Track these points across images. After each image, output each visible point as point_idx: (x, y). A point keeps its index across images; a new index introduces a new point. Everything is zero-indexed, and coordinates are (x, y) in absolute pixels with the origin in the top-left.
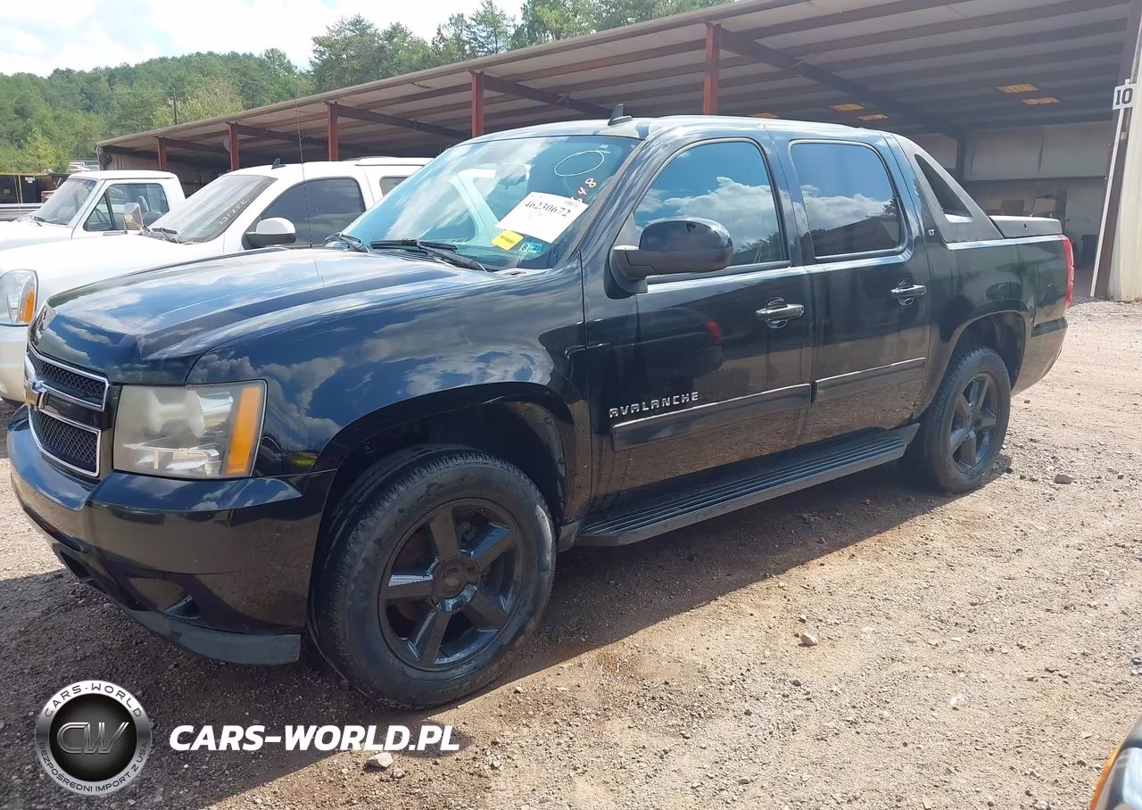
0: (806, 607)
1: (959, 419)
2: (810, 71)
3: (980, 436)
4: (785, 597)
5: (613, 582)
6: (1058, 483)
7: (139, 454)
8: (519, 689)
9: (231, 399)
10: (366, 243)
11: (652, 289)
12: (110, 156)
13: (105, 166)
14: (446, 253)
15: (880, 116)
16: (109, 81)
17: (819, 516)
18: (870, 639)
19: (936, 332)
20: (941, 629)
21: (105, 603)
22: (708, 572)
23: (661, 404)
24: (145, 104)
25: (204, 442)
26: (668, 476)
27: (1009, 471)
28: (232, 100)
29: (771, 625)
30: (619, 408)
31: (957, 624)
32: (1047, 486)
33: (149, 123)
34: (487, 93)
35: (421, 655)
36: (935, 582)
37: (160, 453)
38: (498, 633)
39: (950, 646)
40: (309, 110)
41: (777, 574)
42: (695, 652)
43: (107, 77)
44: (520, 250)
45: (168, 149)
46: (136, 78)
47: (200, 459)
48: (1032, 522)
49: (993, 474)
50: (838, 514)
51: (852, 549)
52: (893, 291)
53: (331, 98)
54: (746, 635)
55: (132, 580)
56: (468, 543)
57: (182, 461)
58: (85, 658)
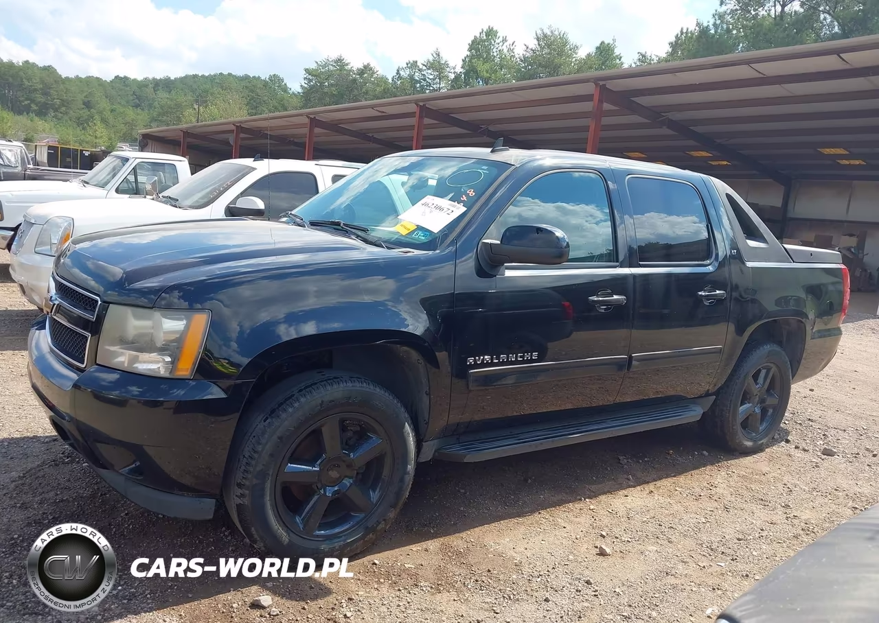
0: (607, 526)
1: (748, 397)
2: (672, 124)
3: (764, 411)
4: (593, 517)
5: (463, 491)
6: (824, 455)
7: (116, 355)
8: (376, 562)
9: (185, 322)
10: (307, 220)
11: (508, 273)
12: (147, 142)
13: (142, 148)
14: (359, 233)
15: (725, 163)
16: (154, 88)
17: (631, 459)
18: (653, 556)
19: (732, 327)
20: (710, 555)
21: (84, 463)
22: (537, 492)
23: (508, 359)
24: (179, 106)
25: (162, 350)
26: (515, 414)
27: (788, 441)
28: (240, 109)
29: (578, 537)
30: (475, 358)
31: (723, 553)
32: (815, 456)
33: (179, 120)
34: (427, 121)
35: (305, 526)
36: (712, 519)
37: (129, 354)
38: (365, 517)
39: (715, 568)
40: (294, 120)
41: (590, 498)
42: (517, 550)
43: (153, 85)
44: (413, 236)
45: (189, 140)
46: (174, 88)
47: (158, 362)
48: (798, 482)
49: (774, 441)
50: (646, 459)
51: (651, 486)
52: (700, 293)
53: (311, 114)
54: (557, 542)
55: (99, 445)
56: (350, 446)
57: (145, 362)
58: (62, 501)
